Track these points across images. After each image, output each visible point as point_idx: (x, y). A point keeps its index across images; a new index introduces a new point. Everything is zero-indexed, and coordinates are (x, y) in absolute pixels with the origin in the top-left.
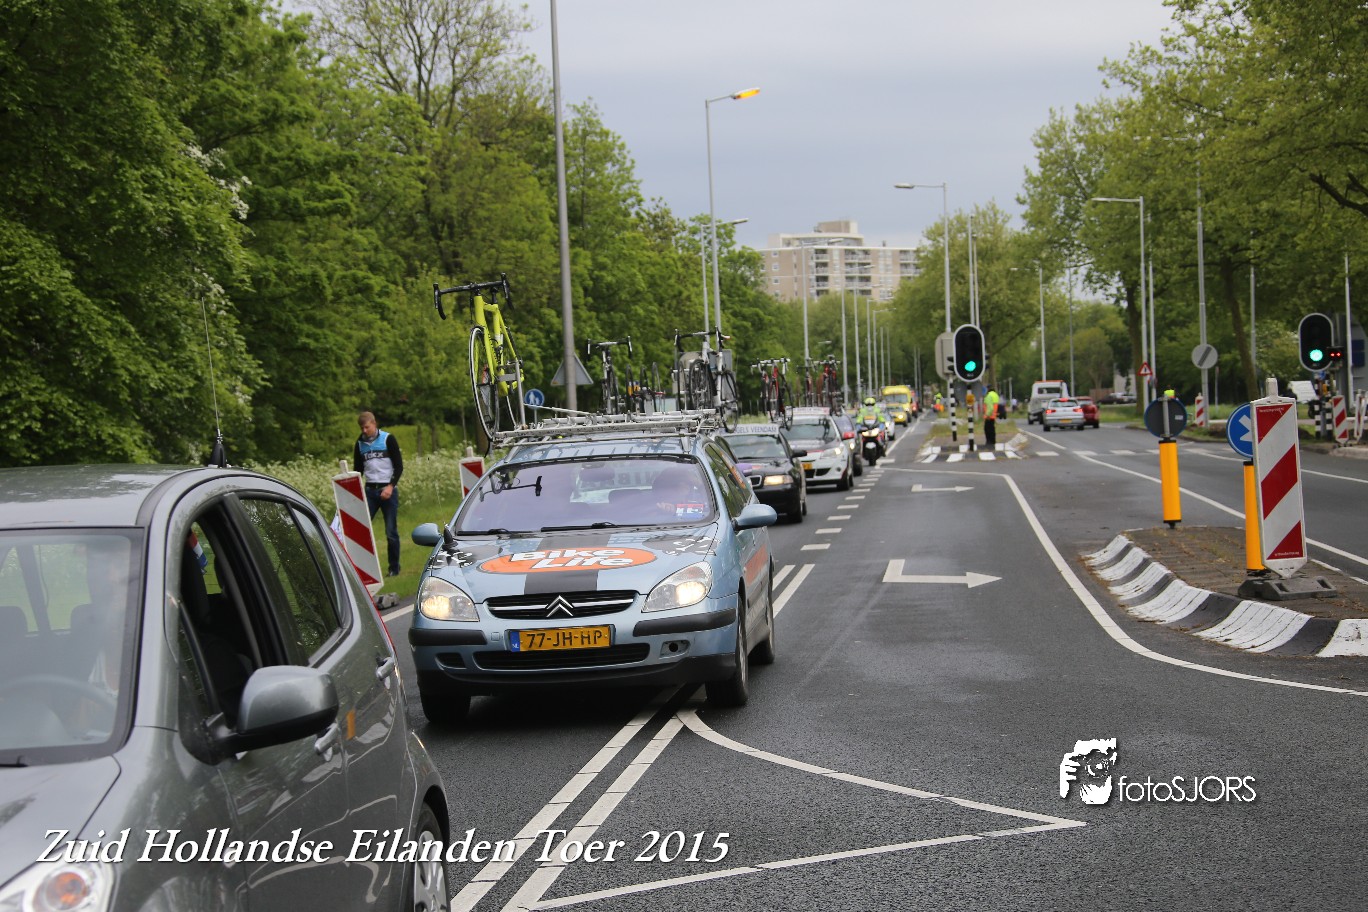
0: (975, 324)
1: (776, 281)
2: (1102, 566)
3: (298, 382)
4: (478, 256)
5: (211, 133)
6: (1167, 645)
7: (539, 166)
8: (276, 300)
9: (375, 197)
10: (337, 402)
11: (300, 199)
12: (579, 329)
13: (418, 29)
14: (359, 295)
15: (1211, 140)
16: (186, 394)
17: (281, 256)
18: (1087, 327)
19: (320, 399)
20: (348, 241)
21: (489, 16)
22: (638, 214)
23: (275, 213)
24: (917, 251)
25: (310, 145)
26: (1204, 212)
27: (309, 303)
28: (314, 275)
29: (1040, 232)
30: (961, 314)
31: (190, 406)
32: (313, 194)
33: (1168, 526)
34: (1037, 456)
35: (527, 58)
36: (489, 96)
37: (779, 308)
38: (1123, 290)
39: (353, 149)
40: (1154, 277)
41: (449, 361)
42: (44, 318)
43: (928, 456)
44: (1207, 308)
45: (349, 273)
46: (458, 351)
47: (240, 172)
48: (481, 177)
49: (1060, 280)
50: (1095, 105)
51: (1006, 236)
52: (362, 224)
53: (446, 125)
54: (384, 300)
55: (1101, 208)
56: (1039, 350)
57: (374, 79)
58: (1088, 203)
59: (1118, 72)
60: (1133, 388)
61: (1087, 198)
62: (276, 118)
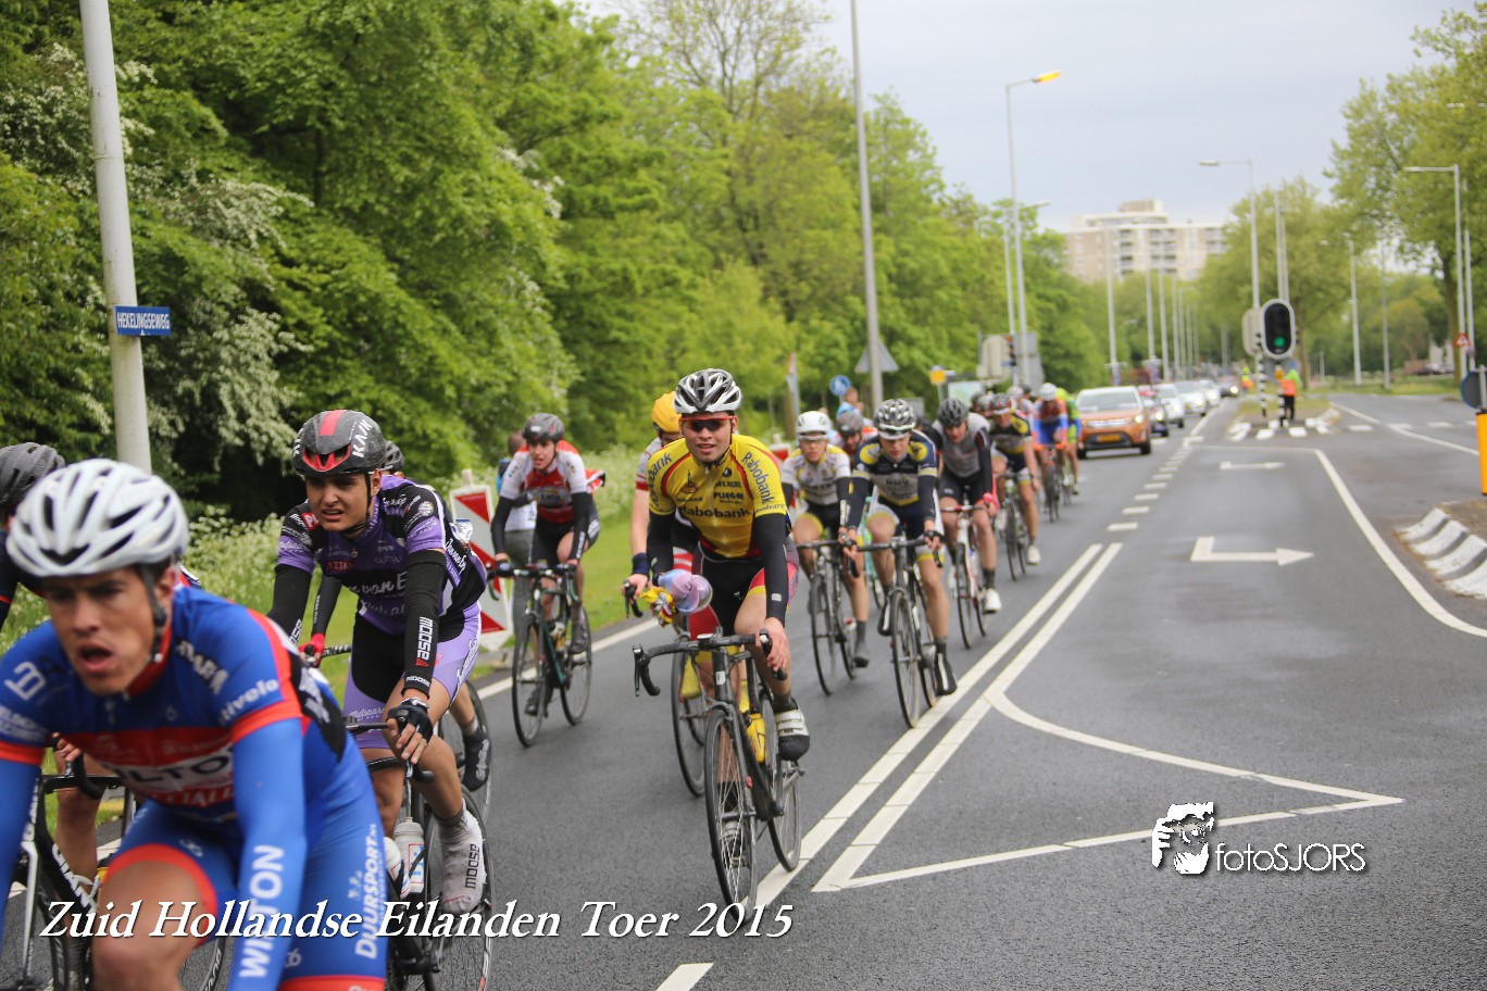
0: (1283, 299)
1: (1080, 262)
2: (1417, 541)
3: (610, 375)
4: (783, 245)
5: (525, 136)
7: (843, 156)
8: (588, 296)
9: (683, 191)
11: (610, 196)
12: (885, 316)
13: (721, 26)
14: (669, 288)
16: (503, 389)
17: (592, 252)
18: (1400, 299)
19: (632, 390)
20: (656, 236)
21: (790, 10)
22: (940, 200)
23: (586, 210)
24: (1224, 229)
25: (619, 143)
27: (619, 297)
28: (625, 270)
29: (1351, 204)
30: (1270, 290)
31: (509, 400)
32: (623, 191)
34: (1347, 431)
35: (827, 50)
36: (792, 89)
37: (1083, 289)
38: (1439, 260)
39: (660, 144)
40: (1471, 245)
41: (756, 350)
42: (372, 320)
43: (1236, 434)
45: (658, 267)
46: (764, 340)
47: (551, 172)
48: (785, 169)
49: (1372, 251)
50: (1408, 74)
51: (1314, 210)
52: (671, 218)
53: (751, 116)
54: (692, 293)
55: (1414, 177)
56: (1351, 323)
57: (679, 76)
58: (1399, 173)
59: (1430, 39)
60: (1450, 359)
61: (1399, 168)
62: (585, 119)
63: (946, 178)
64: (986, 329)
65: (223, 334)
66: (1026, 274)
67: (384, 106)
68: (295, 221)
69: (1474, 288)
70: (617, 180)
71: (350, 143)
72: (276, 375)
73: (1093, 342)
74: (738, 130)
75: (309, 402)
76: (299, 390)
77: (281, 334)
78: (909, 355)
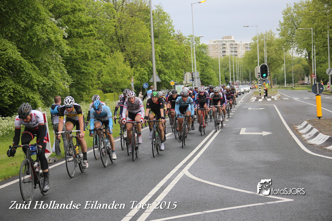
0: (266, 64)
1: (211, 53)
2: (300, 129)
3: (82, 82)
4: (130, 47)
5: (58, 14)
6: (317, 151)
7: (146, 22)
8: (75, 60)
9: (102, 31)
10: (92, 87)
11: (82, 32)
12: (158, 66)
14: (98, 58)
16: (51, 86)
17: (77, 47)
18: (297, 64)
19: (88, 86)
20: (95, 43)
22: (173, 35)
23: (75, 36)
24: (250, 44)
25: (84, 17)
26: (329, 31)
27: (84, 60)
28: (86, 52)
29: (284, 38)
30: (262, 61)
31: (53, 88)
32: (85, 31)
33: (318, 118)
34: (282, 100)
36: (133, 3)
37: (212, 60)
38: (307, 54)
39: (96, 18)
40: (316, 50)
41: (122, 75)
42: (13, 65)
43: (253, 100)
44: (330, 58)
45: (95, 52)
46: (125, 73)
47: (64, 24)
48: (131, 25)
49: (290, 51)
50: (299, 3)
51: (275, 39)
52: (99, 38)
53: (121, 11)
54: (105, 59)
55: (301, 31)
56: (284, 70)
58: (297, 30)
60: (310, 80)
61: (297, 28)
62: (75, 10)
63: (175, 29)
64: (186, 71)
66: (196, 56)
67: (17, 5)
69: (316, 62)
70: (84, 28)
73: (215, 74)
78: (164, 77)
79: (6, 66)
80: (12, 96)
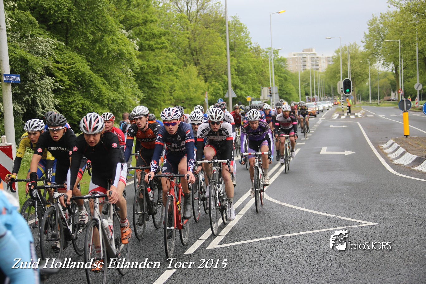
0: (349, 78)
1: (291, 66)
2: (386, 148)
3: (153, 97)
4: (204, 60)
5: (128, 26)
6: (404, 172)
7: (222, 34)
8: (146, 74)
9: (175, 44)
10: (164, 103)
11: (153, 44)
12: (233, 81)
14: (170, 72)
15: (421, 22)
16: (121, 101)
17: (148, 61)
18: (383, 78)
19: (159, 102)
20: (167, 56)
22: (250, 47)
23: (146, 48)
24: (333, 57)
25: (156, 29)
26: (418, 43)
27: (156, 74)
28: (157, 66)
29: (369, 51)
30: (345, 75)
31: (123, 104)
32: (157, 43)
33: (405, 137)
34: (367, 117)
35: (218, 2)
36: (208, 14)
37: (292, 74)
38: (394, 67)
39: (168, 29)
40: (403, 63)
41: (196, 91)
42: (82, 79)
43: (335, 117)
44: (419, 72)
45: (167, 65)
46: (198, 88)
47: (136, 37)
48: (205, 37)
49: (375, 65)
50: (386, 13)
51: (359, 52)
52: (171, 51)
53: (195, 22)
54: (177, 73)
55: (387, 43)
56: (369, 85)
57: (174, 9)
58: (383, 42)
59: (393, 3)
60: (397, 96)
61: (383, 40)
62: (146, 21)
63: (252, 41)
64: (263, 86)
65: (38, 83)
66: (275, 70)
67: (86, 16)
68: (60, 50)
69: (404, 76)
70: (156, 40)
71: (76, 27)
72: (54, 95)
73: (294, 90)
74: (192, 26)
75: (63, 104)
76: (60, 100)
77: (55, 83)
78: (240, 93)
79: (74, 80)
80: (80, 112)
